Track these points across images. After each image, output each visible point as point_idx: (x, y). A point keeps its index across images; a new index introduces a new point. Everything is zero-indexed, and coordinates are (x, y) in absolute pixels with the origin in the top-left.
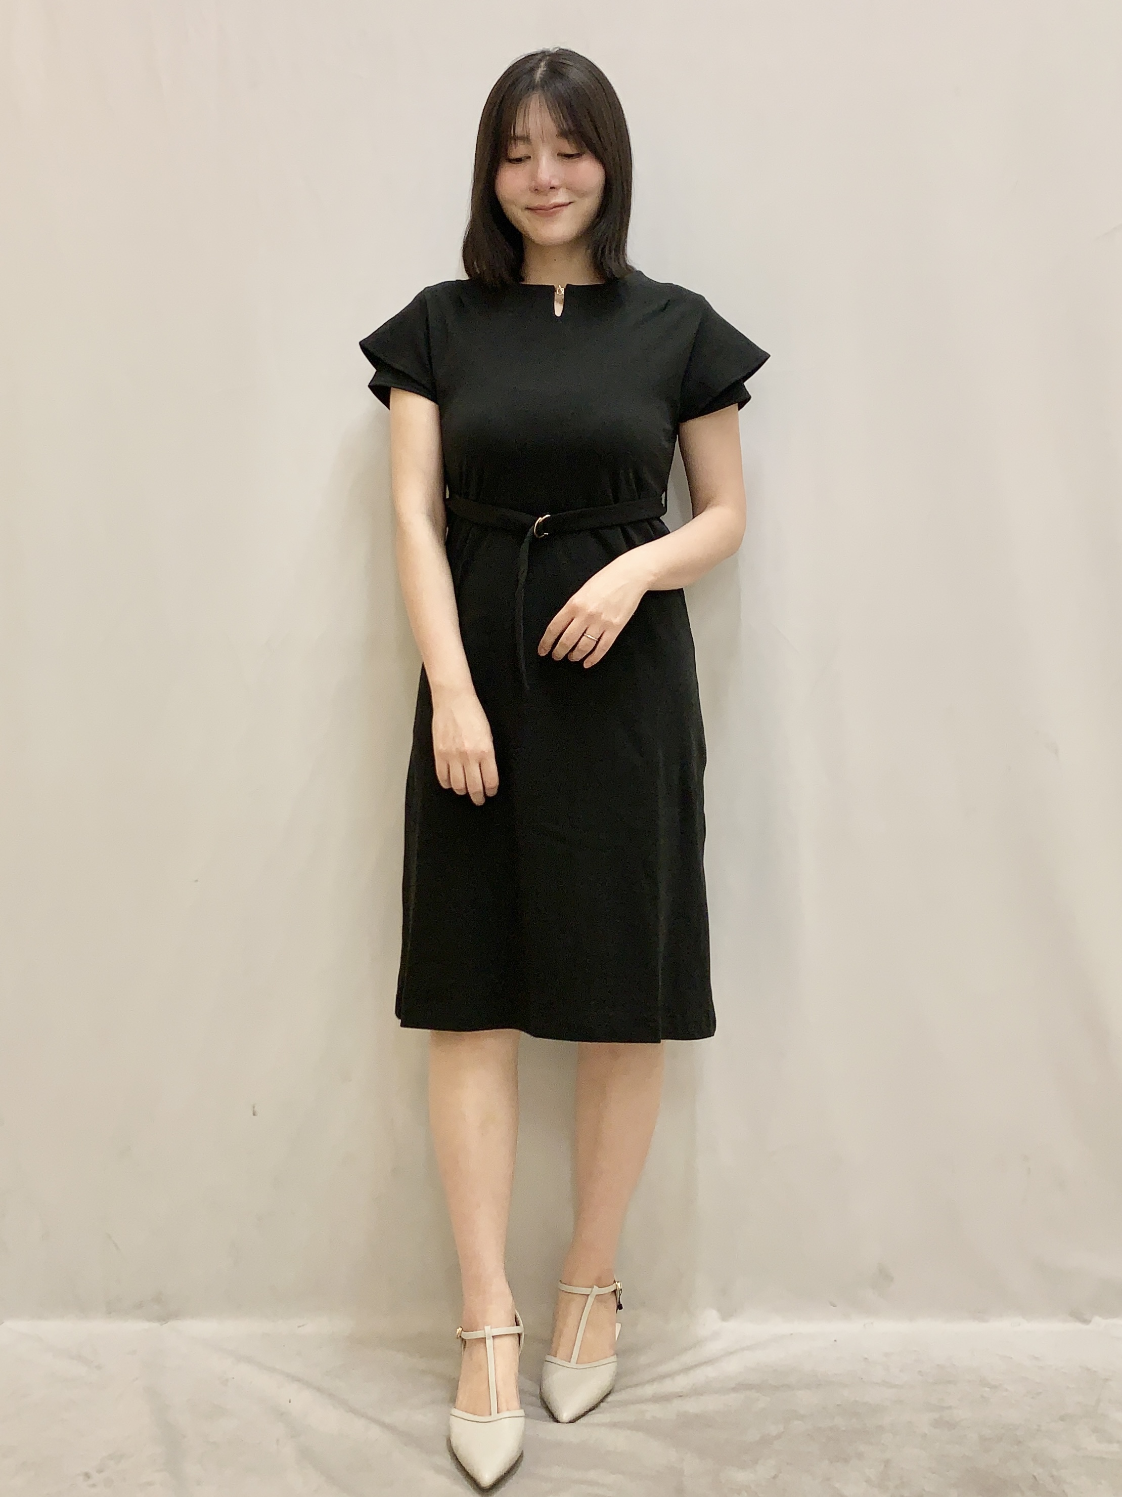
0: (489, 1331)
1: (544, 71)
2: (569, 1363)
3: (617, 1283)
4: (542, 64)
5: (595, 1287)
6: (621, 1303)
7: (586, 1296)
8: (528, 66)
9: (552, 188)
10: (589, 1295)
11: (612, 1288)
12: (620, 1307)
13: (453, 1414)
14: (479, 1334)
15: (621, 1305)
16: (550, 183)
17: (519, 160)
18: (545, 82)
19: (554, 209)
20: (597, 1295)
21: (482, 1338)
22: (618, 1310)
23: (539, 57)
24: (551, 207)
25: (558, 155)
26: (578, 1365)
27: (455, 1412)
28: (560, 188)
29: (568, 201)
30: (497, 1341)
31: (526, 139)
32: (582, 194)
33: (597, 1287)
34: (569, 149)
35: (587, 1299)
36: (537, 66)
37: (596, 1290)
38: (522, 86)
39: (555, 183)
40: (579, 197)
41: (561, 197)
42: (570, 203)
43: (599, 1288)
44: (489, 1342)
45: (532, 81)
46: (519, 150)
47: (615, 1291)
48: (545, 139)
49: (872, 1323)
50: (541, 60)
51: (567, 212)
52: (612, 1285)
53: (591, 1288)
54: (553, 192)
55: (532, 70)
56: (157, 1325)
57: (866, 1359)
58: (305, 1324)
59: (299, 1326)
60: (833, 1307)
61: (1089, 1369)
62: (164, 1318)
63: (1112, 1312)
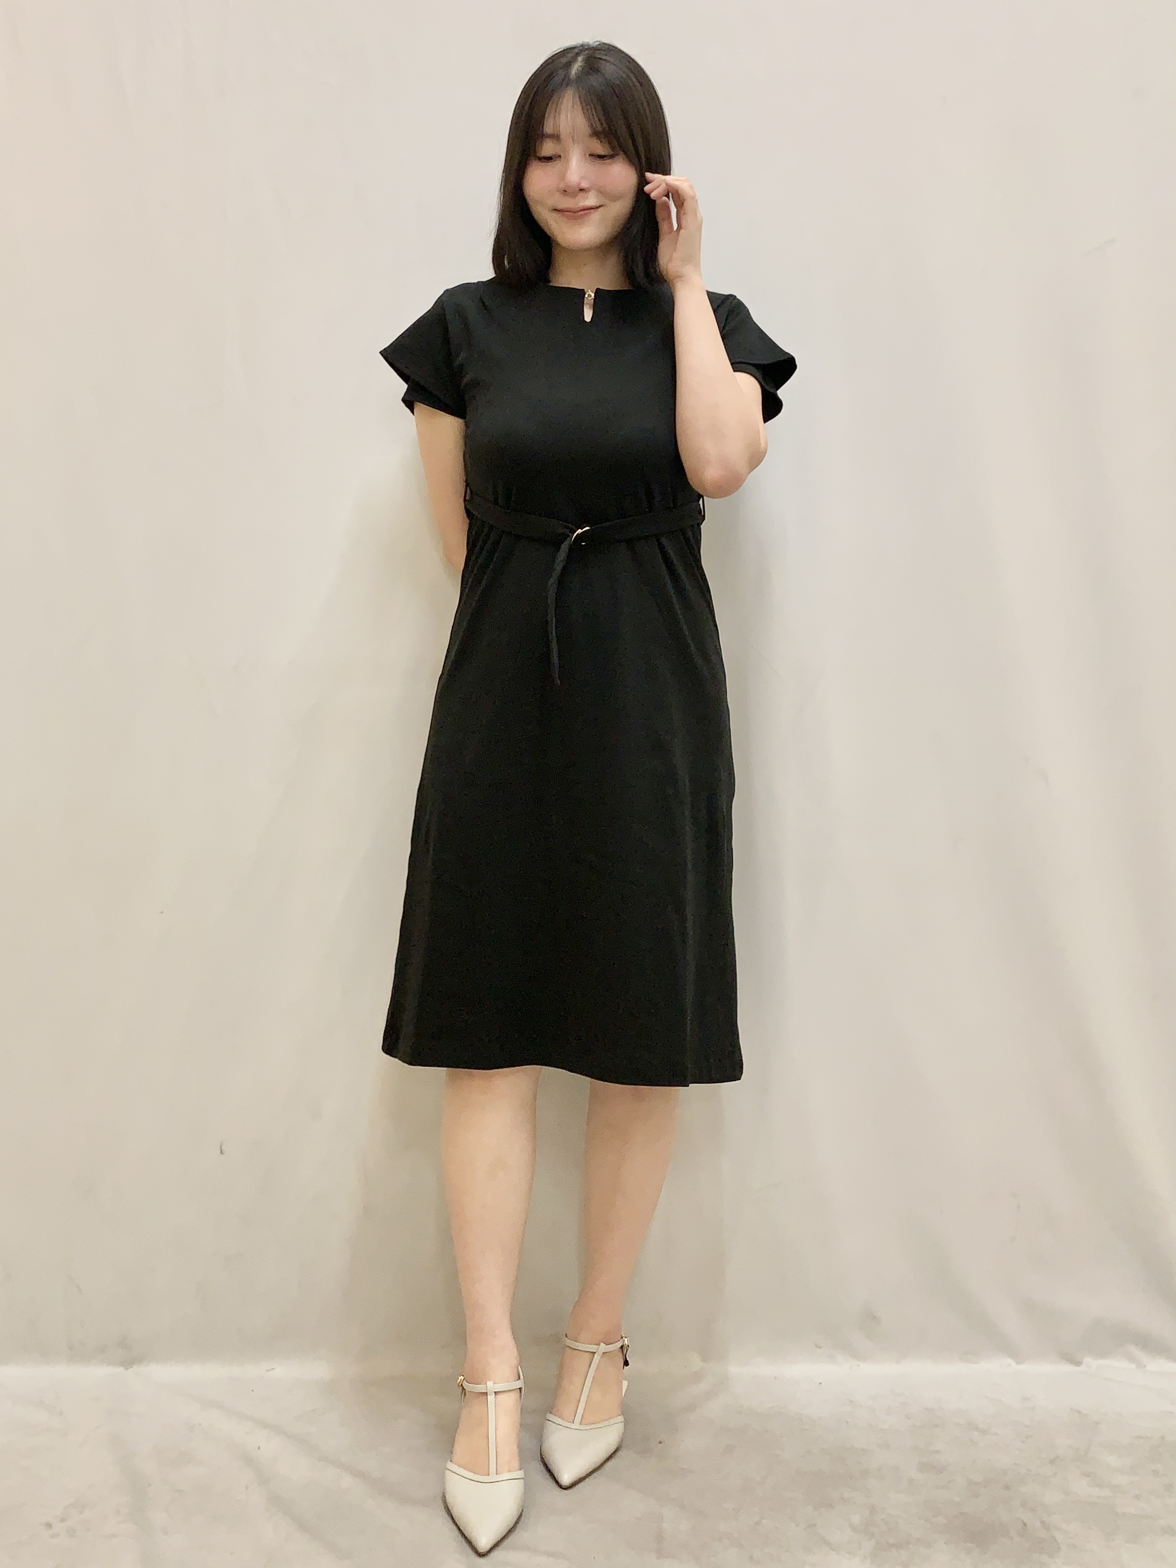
0: (491, 1386)
1: (581, 66)
2: (573, 1424)
3: (624, 1338)
4: (580, 59)
5: (602, 1344)
6: (628, 1359)
7: (592, 1354)
8: (564, 60)
9: (581, 190)
10: (594, 1353)
11: (619, 1344)
13: (449, 1468)
14: (480, 1388)
15: (628, 1361)
16: (579, 184)
17: (549, 159)
18: (579, 78)
19: (581, 213)
20: (604, 1353)
21: (484, 1393)
22: (625, 1367)
23: (576, 50)
24: (580, 209)
25: (589, 155)
26: (582, 1426)
27: (450, 1465)
28: (589, 191)
29: (598, 205)
30: (500, 1397)
31: (556, 137)
32: (615, 198)
33: (604, 1345)
34: (600, 149)
35: (594, 1356)
36: (574, 59)
37: (603, 1347)
38: (558, 79)
39: (584, 185)
40: (610, 201)
41: (590, 200)
42: (600, 206)
43: (606, 1345)
44: (491, 1398)
45: (567, 76)
46: (547, 148)
47: (622, 1347)
48: (575, 138)
49: (858, 1365)
50: (578, 54)
51: (595, 216)
52: (619, 1340)
53: (597, 1345)
54: (581, 194)
55: (569, 65)
56: (121, 1370)
57: (851, 1401)
58: (274, 1369)
59: (267, 1371)
60: (819, 1349)
61: (1079, 1412)
62: (128, 1363)
63: (1103, 1353)
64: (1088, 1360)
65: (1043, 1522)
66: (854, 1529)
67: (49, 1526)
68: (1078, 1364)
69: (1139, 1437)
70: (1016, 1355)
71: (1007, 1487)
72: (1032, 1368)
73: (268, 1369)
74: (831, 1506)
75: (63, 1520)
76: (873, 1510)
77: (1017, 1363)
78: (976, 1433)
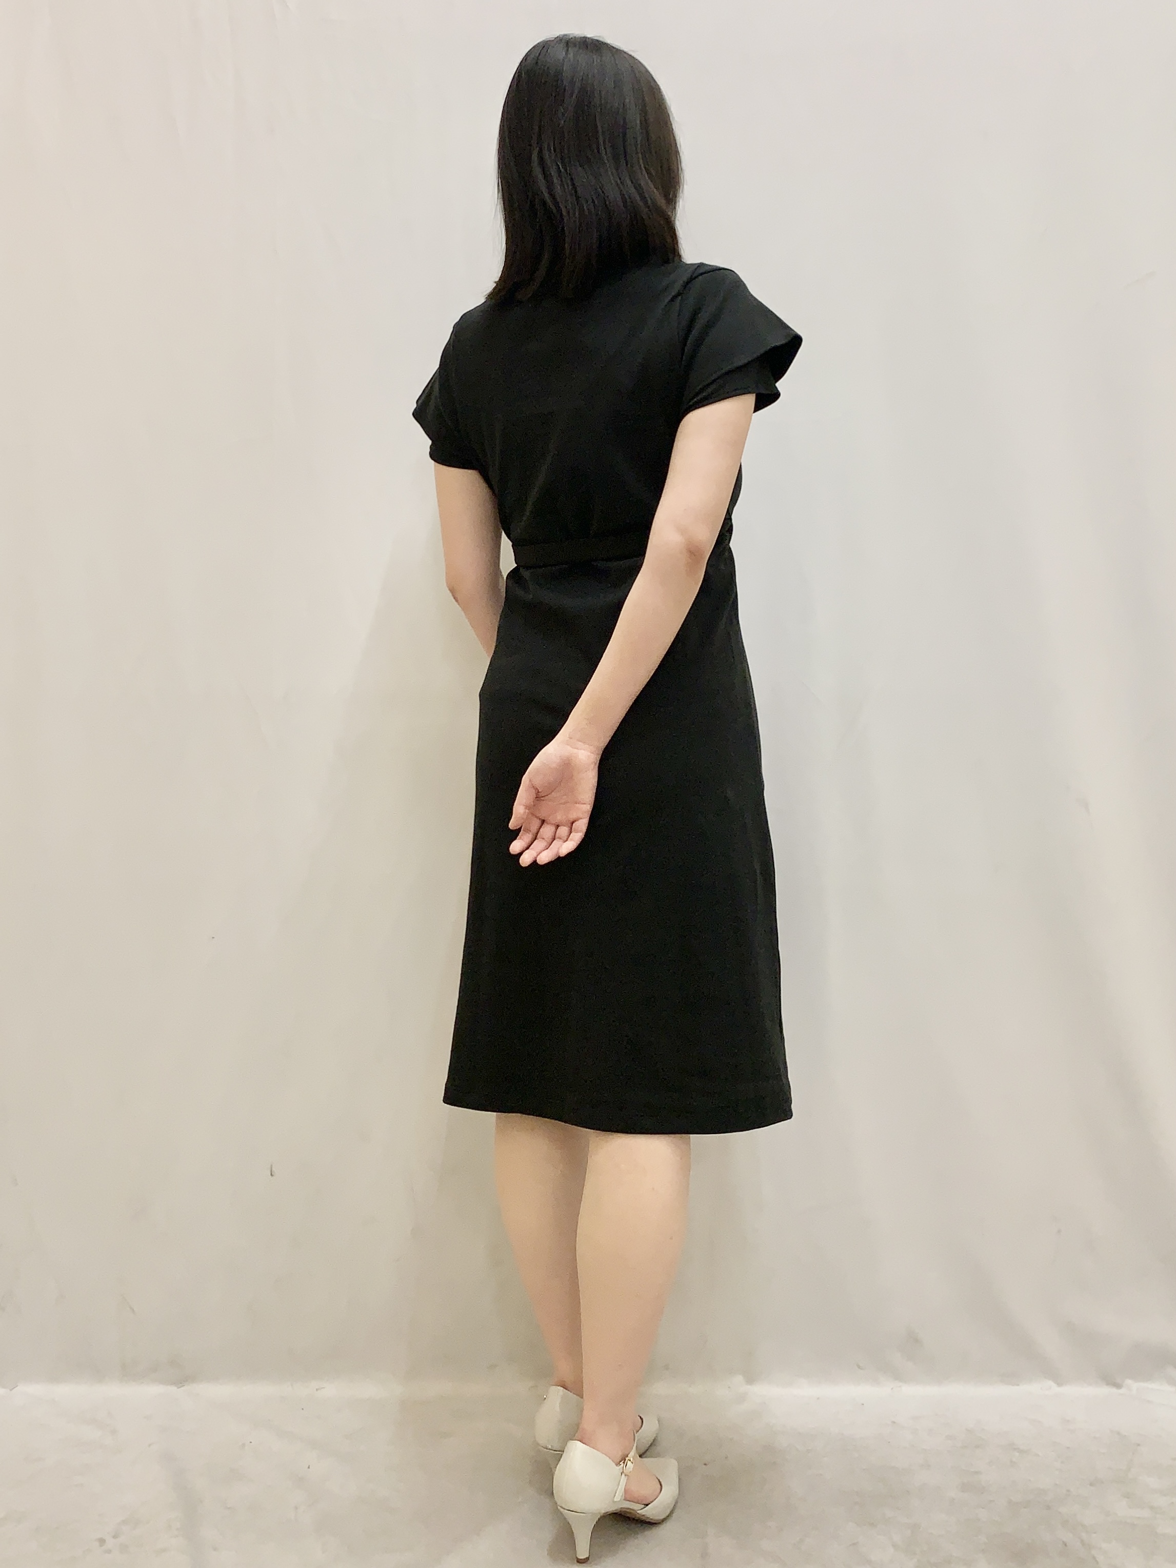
49: (900, 1387)
56: (173, 1389)
57: (893, 1422)
58: (324, 1389)
59: (317, 1390)
60: (862, 1370)
61: (1119, 1433)
62: (181, 1381)
63: (1143, 1376)
64: (1129, 1382)
65: (1082, 1542)
66: (895, 1546)
67: (102, 1541)
68: (1118, 1386)
70: (1059, 1381)
71: (1048, 1508)
72: (1070, 1390)
73: (317, 1387)
74: (873, 1525)
75: (115, 1537)
76: (914, 1529)
77: (1058, 1386)
78: (1016, 1454)
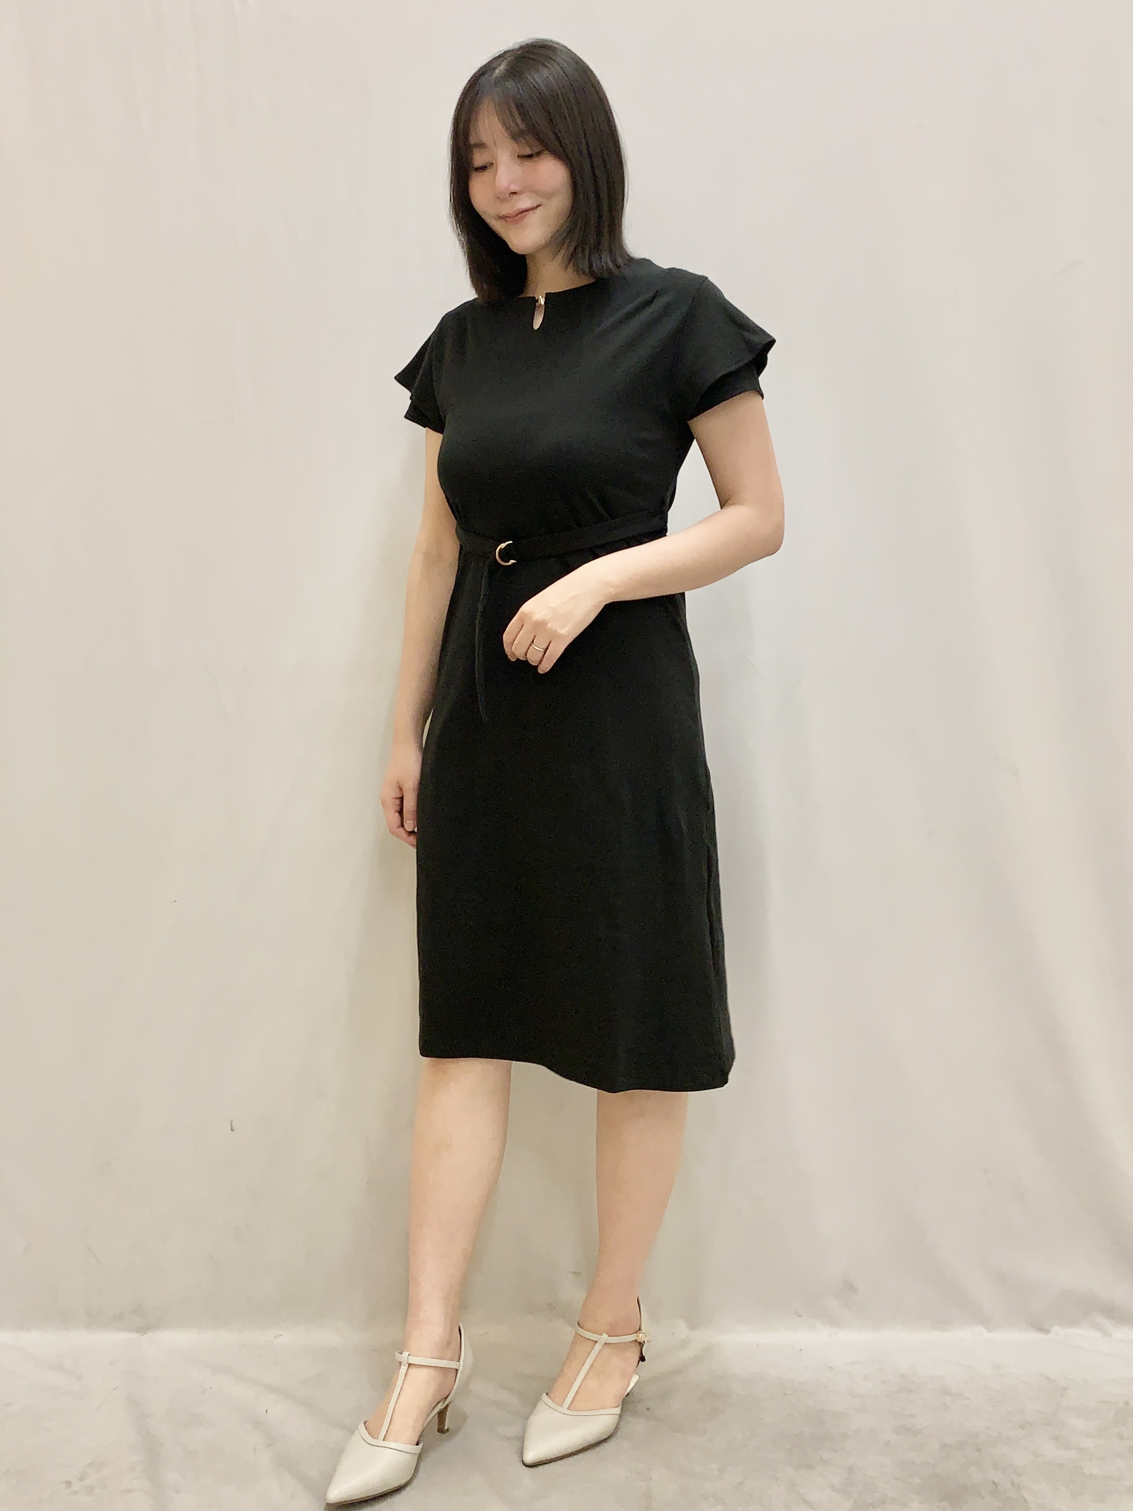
0: (406, 1357)
2: (561, 1408)
4: (502, 66)
5: (604, 1335)
6: (644, 1355)
7: (593, 1343)
9: (513, 194)
10: (597, 1342)
12: (642, 1359)
15: (644, 1357)
16: (509, 188)
17: (482, 169)
19: (519, 216)
20: (605, 1344)
22: (640, 1362)
23: (499, 59)
24: (516, 214)
25: (517, 157)
26: (571, 1411)
28: (521, 193)
29: (535, 205)
30: (413, 1369)
32: (549, 196)
33: (607, 1335)
34: (526, 149)
35: (595, 1346)
37: (606, 1338)
40: (545, 199)
41: (525, 202)
42: (536, 207)
44: (403, 1368)
46: (480, 158)
48: (500, 144)
49: (836, 1333)
50: (501, 62)
53: (600, 1335)
54: (513, 198)
56: (136, 1336)
57: (831, 1368)
58: (282, 1335)
59: (275, 1337)
60: (799, 1317)
61: (1048, 1379)
62: (143, 1330)
63: (1071, 1322)
64: (1056, 1329)
65: (1013, 1483)
66: (834, 1488)
67: (69, 1484)
68: (1047, 1332)
69: (1104, 1402)
70: (986, 1321)
71: (978, 1449)
72: (1002, 1336)
73: (276, 1335)
74: (810, 1467)
75: (81, 1479)
76: (850, 1470)
77: (989, 1332)
78: (948, 1398)
